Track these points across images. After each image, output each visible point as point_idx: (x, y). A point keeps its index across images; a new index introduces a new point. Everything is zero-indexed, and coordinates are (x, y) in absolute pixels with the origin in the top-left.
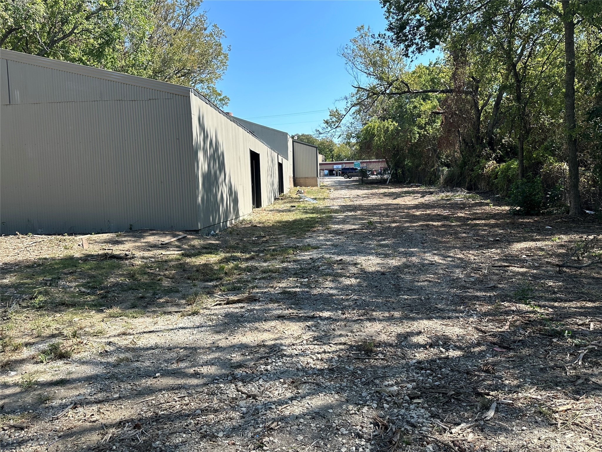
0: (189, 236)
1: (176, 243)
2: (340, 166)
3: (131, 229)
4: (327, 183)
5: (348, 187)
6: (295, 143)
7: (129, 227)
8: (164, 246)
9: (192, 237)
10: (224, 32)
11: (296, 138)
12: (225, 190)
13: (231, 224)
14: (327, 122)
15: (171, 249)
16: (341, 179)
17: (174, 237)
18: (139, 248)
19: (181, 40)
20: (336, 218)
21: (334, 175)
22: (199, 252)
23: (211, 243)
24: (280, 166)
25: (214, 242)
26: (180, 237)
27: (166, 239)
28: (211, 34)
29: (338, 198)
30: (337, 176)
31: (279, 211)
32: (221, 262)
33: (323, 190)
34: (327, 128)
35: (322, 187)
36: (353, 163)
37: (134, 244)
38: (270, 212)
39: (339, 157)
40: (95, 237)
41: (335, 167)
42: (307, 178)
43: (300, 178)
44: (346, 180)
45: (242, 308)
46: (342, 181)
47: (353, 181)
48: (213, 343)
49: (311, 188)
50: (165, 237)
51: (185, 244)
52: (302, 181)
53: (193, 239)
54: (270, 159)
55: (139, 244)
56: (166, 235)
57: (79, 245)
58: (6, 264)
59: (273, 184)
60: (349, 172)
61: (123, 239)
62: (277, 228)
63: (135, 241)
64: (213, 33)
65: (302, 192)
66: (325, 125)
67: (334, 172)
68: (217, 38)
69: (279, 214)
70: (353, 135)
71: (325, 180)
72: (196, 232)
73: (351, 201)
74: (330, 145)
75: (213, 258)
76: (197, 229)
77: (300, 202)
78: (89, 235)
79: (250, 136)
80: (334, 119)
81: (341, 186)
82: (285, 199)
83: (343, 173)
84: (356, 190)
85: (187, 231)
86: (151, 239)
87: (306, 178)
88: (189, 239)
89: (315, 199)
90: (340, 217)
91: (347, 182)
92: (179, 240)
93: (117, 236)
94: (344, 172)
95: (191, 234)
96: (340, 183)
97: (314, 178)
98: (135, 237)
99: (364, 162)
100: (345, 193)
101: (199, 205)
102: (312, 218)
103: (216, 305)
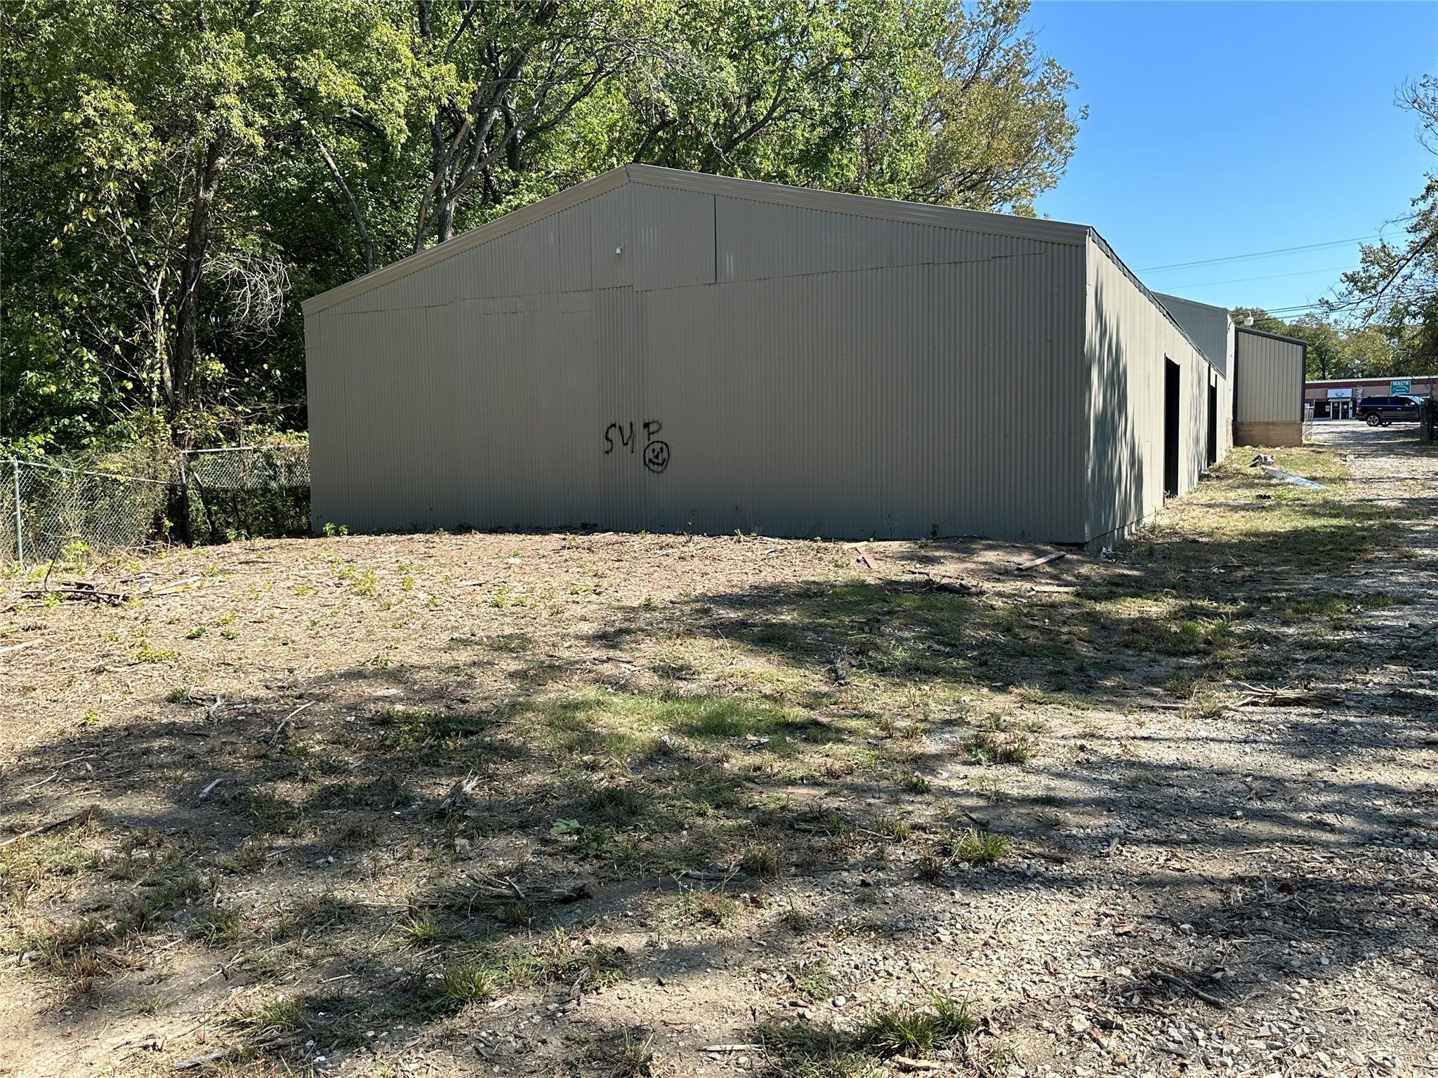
0: (1069, 556)
1: (1049, 569)
2: (1347, 393)
3: (934, 533)
4: (1321, 438)
5: (1389, 450)
6: (1241, 334)
7: (931, 529)
8: (1024, 573)
9: (1075, 557)
10: (1071, 74)
11: (1250, 321)
12: (1125, 454)
13: (1131, 534)
14: (1352, 279)
15: (1043, 581)
16: (1361, 426)
17: (1040, 557)
18: (973, 573)
19: (974, 107)
20: (1413, 532)
21: (1327, 415)
22: (1111, 592)
23: (1123, 575)
24: (1213, 392)
25: (1126, 572)
26: (1053, 556)
27: (1025, 560)
28: (1041, 83)
29: (1380, 480)
30: (1336, 417)
31: (1235, 509)
32: (1174, 616)
33: (1321, 456)
34: (1351, 293)
35: (1317, 449)
36: (1388, 383)
37: (963, 566)
38: (1212, 511)
39: (1343, 370)
40: (879, 546)
41: (1332, 393)
42: (1273, 424)
43: (1251, 424)
44: (1375, 429)
45: (1318, 716)
46: (1363, 434)
47: (1398, 434)
48: (1309, 774)
49: (1288, 450)
50: (1020, 555)
51: (1067, 571)
52: (1256, 432)
53: (1083, 563)
54: (1196, 376)
55: (973, 566)
56: (1020, 551)
57: (858, 561)
58: (756, 588)
59: (1198, 441)
60: (1385, 409)
61: (937, 554)
62: (1257, 548)
63: (962, 560)
64: (1046, 81)
65: (1269, 459)
66: (1343, 287)
67: (1329, 409)
68: (1053, 92)
69: (1237, 516)
70: (1413, 308)
71: (1314, 429)
72: (1079, 547)
73: (1424, 487)
74: (1317, 336)
75: (1155, 608)
76: (1080, 541)
77: (1270, 485)
78: (866, 543)
79: (1166, 322)
80: (1375, 271)
81: (1362, 446)
82: (1227, 477)
83: (1363, 410)
84: (1425, 460)
85: (1062, 544)
86: (991, 556)
87: (1268, 423)
88: (1070, 562)
89: (1314, 479)
90: (1422, 528)
91: (1378, 435)
92: (1050, 563)
93: (921, 547)
94: (1368, 409)
95: (1071, 552)
96: (1359, 438)
97: (1294, 423)
98: (957, 551)
99: (1419, 382)
100: (1387, 464)
101: (1088, 484)
102: (1339, 527)
103: (1247, 704)
